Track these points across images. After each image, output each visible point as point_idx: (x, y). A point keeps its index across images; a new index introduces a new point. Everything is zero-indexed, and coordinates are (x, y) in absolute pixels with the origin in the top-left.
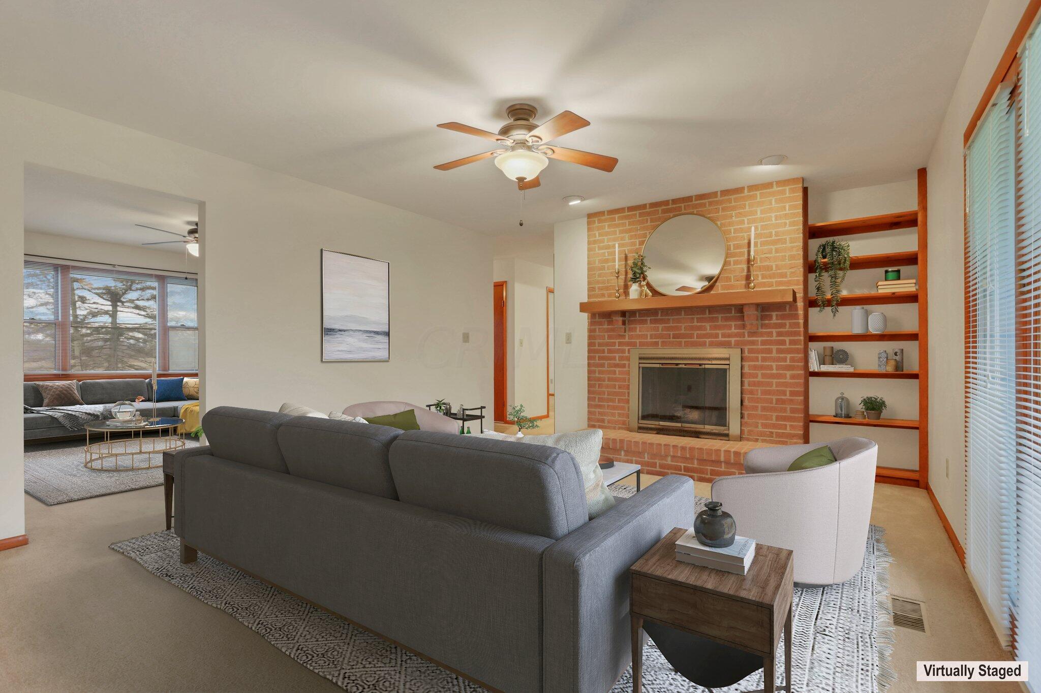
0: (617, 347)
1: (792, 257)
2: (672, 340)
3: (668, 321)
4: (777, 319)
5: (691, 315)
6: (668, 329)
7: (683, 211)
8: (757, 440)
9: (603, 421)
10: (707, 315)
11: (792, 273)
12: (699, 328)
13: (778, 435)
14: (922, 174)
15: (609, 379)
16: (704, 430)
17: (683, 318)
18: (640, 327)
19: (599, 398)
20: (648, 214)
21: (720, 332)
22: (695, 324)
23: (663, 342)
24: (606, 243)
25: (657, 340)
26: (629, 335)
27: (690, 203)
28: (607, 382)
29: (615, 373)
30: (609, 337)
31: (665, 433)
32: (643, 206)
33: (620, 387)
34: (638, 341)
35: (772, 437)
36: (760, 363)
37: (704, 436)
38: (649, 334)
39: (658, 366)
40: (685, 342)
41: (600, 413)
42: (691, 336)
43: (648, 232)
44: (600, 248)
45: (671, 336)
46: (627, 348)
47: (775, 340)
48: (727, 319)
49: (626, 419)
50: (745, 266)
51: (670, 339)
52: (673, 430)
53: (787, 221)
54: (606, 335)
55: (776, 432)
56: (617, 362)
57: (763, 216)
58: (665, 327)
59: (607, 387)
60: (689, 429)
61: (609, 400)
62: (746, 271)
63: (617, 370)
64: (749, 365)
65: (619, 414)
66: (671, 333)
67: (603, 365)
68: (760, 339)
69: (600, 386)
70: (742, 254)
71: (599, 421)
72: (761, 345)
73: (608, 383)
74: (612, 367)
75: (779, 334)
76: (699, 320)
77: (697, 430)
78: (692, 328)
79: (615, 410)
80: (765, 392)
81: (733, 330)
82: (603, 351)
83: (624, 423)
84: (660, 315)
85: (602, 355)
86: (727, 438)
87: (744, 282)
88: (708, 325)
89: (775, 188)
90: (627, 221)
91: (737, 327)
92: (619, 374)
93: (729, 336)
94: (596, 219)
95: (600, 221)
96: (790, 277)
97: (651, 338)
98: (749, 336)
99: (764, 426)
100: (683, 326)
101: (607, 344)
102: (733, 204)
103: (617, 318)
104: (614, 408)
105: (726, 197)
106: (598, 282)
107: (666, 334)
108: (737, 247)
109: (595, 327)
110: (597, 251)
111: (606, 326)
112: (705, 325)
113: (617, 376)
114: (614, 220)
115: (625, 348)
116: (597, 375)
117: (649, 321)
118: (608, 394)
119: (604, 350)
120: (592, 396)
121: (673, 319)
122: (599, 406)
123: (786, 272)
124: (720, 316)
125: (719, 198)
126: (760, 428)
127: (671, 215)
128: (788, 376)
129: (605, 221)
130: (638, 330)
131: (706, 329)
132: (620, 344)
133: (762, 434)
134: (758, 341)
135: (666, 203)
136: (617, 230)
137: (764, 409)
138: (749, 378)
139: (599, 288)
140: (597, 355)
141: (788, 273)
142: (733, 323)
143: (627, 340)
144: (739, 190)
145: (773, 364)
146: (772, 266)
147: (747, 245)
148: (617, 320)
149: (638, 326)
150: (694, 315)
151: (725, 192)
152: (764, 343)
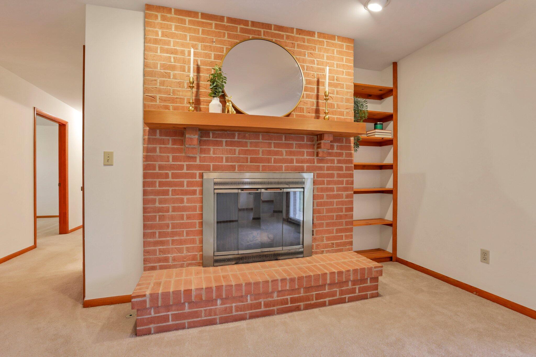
0: (185, 171)
1: (347, 100)
2: (249, 164)
3: (245, 145)
4: (337, 149)
5: (268, 140)
6: (246, 152)
7: (262, 36)
8: (322, 252)
9: (166, 260)
10: (283, 141)
11: (347, 113)
12: (276, 153)
13: (338, 245)
14: (395, 65)
15: (174, 209)
16: (283, 252)
17: (261, 142)
18: (214, 149)
19: (159, 232)
20: (225, 28)
21: (294, 158)
22: (273, 149)
23: (240, 166)
24: (172, 47)
25: (234, 164)
26: (200, 157)
27: (269, 31)
28: (171, 213)
29: (182, 201)
30: (175, 159)
31: (245, 261)
32: (221, 18)
33: (189, 217)
34: (211, 164)
35: (333, 247)
36: (325, 186)
37: (282, 258)
38: (224, 156)
39: (236, 191)
40: (263, 166)
41: (161, 251)
42: (269, 161)
43: (225, 47)
44: (162, 50)
45: (249, 160)
46: (198, 172)
47: (336, 166)
48: (300, 146)
49: (197, 253)
50: (315, 101)
51: (247, 162)
52: (253, 257)
53: (344, 71)
54: (171, 156)
55: (336, 243)
56: (185, 188)
57: (328, 61)
58: (242, 150)
59: (172, 218)
60: (269, 253)
61: (173, 234)
62: (315, 105)
63: (185, 197)
64: (317, 188)
65: (188, 249)
66: (249, 157)
67: (166, 193)
68: (326, 165)
69: (161, 218)
70: (312, 90)
71: (159, 260)
72: (327, 170)
73: (173, 213)
74: (178, 194)
75: (339, 162)
76: (276, 145)
77: (276, 252)
78: (270, 153)
79: (183, 245)
80: (329, 211)
81: (305, 157)
82: (167, 176)
83: (194, 258)
84: (236, 137)
85: (164, 180)
86: (302, 256)
87: (314, 115)
88: (284, 151)
89: (336, 42)
90: (201, 29)
91: (308, 154)
92: (187, 203)
93: (302, 162)
94: (159, 15)
95: (164, 18)
96: (346, 116)
97: (227, 161)
98: (317, 163)
99: (328, 239)
100: (261, 150)
101: (172, 167)
102: (306, 44)
103: (193, 136)
104: (181, 242)
105: (301, 36)
106: (160, 91)
107: (242, 158)
108: (309, 82)
109: (155, 146)
110: (159, 53)
111: (170, 146)
112: (281, 151)
113: (185, 204)
114: (183, 22)
115: (196, 172)
116: (157, 205)
117: (224, 143)
118: (173, 227)
119: (167, 174)
120: (151, 231)
121: (251, 143)
122: (162, 243)
123: (344, 111)
124: (294, 143)
125: (294, 35)
126: (325, 242)
127: (251, 36)
128: (344, 196)
129: (171, 20)
130: (211, 152)
131: (282, 155)
132: (189, 167)
133: (326, 246)
134: (324, 166)
135: (245, 22)
136: (188, 35)
137: (328, 225)
138: (318, 199)
139: (161, 99)
140: (158, 180)
141: (345, 113)
142: (305, 150)
143: (198, 162)
144: (311, 33)
145: (334, 186)
146: (334, 105)
147: (316, 83)
148: (191, 138)
149: (212, 148)
150: (271, 139)
151: (300, 31)
152: (329, 169)
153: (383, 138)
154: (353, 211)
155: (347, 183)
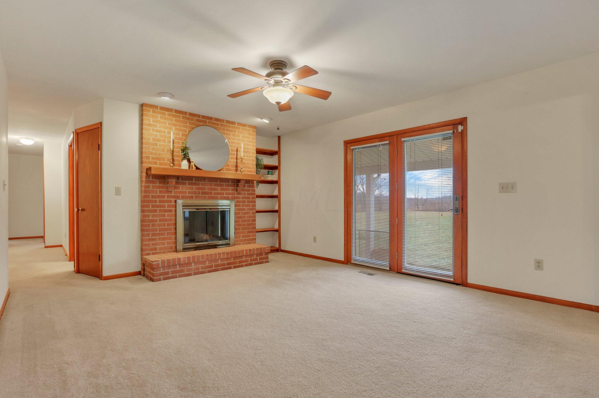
0: (166, 199)
1: (253, 160)
2: (201, 195)
3: (198, 184)
4: (247, 187)
5: (211, 182)
6: (199, 189)
7: (208, 124)
8: (240, 244)
9: (156, 249)
10: (219, 183)
11: (252, 167)
12: (215, 189)
13: (248, 240)
14: (279, 137)
15: (160, 220)
16: (219, 244)
17: (207, 183)
18: (182, 187)
19: (152, 234)
20: (188, 119)
21: (225, 192)
22: (213, 187)
23: (196, 196)
24: (158, 128)
25: (193, 195)
26: (174, 191)
27: (211, 121)
28: (158, 223)
29: (164, 215)
30: (160, 192)
31: (199, 249)
32: (185, 113)
33: (168, 225)
34: (180, 195)
35: (246, 241)
36: (241, 207)
37: (219, 247)
38: (187, 191)
39: (194, 210)
40: (208, 196)
41: (153, 244)
42: (211, 193)
43: (187, 129)
44: (153, 130)
45: (201, 193)
46: (173, 200)
47: (247, 197)
48: (228, 186)
49: (172, 245)
50: (235, 161)
51: (200, 194)
52: (204, 246)
53: (251, 144)
54: (158, 190)
55: (247, 239)
56: (166, 208)
57: (243, 139)
58: (197, 187)
59: (159, 225)
60: (212, 244)
61: (160, 234)
62: (235, 163)
63: (166, 214)
64: (237, 209)
65: (168, 243)
66: (201, 191)
67: (155, 211)
68: (241, 196)
69: (153, 225)
70: (234, 154)
71: (152, 250)
72: (242, 199)
73: (159, 223)
74: (162, 212)
75: (248, 194)
76: (215, 185)
77: (216, 244)
78: (211, 189)
79: (165, 240)
80: (243, 221)
81: (230, 191)
82: (156, 201)
83: (171, 248)
84: (194, 180)
85: (154, 204)
86: (229, 246)
87: (235, 168)
88: (219, 188)
89: (247, 128)
90: (174, 119)
91: (232, 190)
92: (167, 217)
93: (229, 194)
94: (151, 110)
95: (154, 112)
96: (252, 169)
97: (189, 193)
98: (237, 195)
99: (243, 237)
100: (207, 187)
101: (159, 197)
102: (231, 129)
103: (173, 180)
104: (164, 239)
105: (228, 124)
106: (152, 154)
107: (197, 192)
108: (232, 150)
109: (149, 184)
110: (151, 132)
111: (158, 184)
112: (218, 188)
113: (166, 217)
114: (164, 114)
115: (172, 199)
116: (151, 218)
117: (187, 184)
118: (160, 231)
119: (156, 200)
120: (147, 233)
121: (202, 184)
122: (153, 240)
123: (250, 167)
124: (224, 184)
125: (225, 123)
126: (241, 238)
127: (201, 124)
128: (251, 213)
129: (158, 113)
130: (180, 188)
131: (218, 190)
132: (168, 197)
133: (242, 241)
134: (240, 197)
135: (198, 116)
136: (167, 122)
137: (243, 229)
138: (237, 215)
139: (152, 158)
140: (151, 204)
141: (251, 167)
142: (230, 188)
143: (173, 194)
144: (233, 123)
145: (246, 207)
146: (245, 163)
147: (236, 151)
148: (172, 181)
149: (181, 186)
150: (212, 182)
151: (228, 122)
152: (243, 198)
153: (272, 180)
154: (255, 221)
155: (253, 206)
